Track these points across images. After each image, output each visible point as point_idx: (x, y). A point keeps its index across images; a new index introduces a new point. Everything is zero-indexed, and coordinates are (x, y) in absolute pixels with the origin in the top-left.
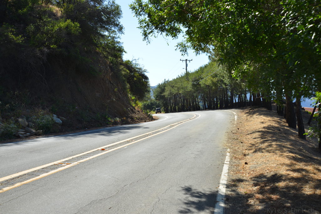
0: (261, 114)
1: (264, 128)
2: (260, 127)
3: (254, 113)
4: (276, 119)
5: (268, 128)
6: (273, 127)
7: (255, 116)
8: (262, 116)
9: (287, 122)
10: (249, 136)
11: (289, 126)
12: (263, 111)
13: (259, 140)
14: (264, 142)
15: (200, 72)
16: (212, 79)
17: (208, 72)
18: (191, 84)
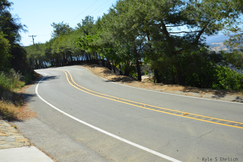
0: (98, 67)
1: (103, 71)
2: (102, 71)
3: (94, 67)
8: (99, 68)
9: (109, 69)
10: (101, 74)
11: (110, 70)
13: (105, 74)
14: (107, 74)
15: (49, 45)
16: (61, 50)
17: (55, 46)
18: (44, 52)
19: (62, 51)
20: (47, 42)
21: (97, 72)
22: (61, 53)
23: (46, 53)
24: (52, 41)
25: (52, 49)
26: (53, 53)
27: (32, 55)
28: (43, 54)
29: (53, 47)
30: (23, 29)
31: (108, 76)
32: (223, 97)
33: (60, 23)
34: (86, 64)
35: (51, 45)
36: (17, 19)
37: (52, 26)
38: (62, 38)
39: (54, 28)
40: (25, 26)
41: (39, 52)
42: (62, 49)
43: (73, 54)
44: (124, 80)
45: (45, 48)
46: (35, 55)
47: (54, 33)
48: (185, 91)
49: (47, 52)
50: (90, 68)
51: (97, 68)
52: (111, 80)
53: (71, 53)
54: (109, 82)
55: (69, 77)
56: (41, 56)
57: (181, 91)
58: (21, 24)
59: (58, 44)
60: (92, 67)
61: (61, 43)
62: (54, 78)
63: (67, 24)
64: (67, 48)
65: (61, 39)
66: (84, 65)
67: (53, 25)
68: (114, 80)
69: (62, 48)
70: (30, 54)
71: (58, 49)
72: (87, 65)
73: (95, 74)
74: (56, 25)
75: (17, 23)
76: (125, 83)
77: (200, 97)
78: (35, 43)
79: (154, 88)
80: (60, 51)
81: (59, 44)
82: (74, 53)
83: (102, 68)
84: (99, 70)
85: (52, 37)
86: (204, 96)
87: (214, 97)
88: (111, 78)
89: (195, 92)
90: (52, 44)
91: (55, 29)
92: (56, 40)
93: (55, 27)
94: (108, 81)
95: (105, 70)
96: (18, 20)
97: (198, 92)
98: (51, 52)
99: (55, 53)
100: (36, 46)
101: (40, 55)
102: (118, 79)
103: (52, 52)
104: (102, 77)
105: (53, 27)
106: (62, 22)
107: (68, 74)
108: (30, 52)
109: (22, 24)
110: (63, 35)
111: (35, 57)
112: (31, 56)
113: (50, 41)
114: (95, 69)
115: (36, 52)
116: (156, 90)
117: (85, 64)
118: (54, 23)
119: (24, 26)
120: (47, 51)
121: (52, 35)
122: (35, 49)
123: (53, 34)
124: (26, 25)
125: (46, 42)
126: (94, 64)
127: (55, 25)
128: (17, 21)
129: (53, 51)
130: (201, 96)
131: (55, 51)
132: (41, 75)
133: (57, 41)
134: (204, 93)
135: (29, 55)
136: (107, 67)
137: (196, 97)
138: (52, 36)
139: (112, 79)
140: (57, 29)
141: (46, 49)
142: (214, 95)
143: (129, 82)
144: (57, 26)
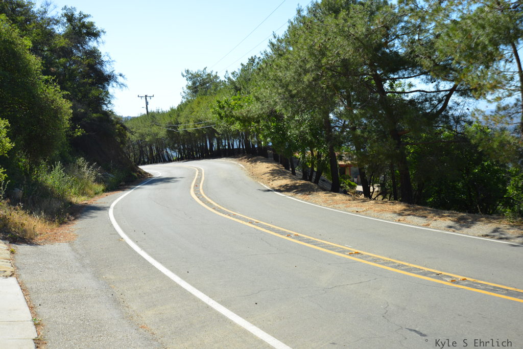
0: (263, 162)
1: (270, 170)
2: (267, 170)
3: (255, 161)
4: (275, 164)
5: (273, 170)
6: (276, 170)
7: (258, 163)
8: (264, 163)
9: (284, 166)
10: (263, 176)
11: (285, 169)
12: (262, 159)
13: (271, 177)
14: (275, 177)
15: (175, 116)
16: (196, 125)
17: (187, 117)
18: (165, 130)
19: (199, 127)
20: (172, 110)
21: (258, 172)
22: (197, 130)
23: (168, 131)
24: (181, 108)
25: (181, 123)
26: (181, 132)
27: (142, 135)
28: (162, 133)
29: (181, 120)
30: (117, 82)
31: (275, 180)
32: (468, 227)
33: (199, 71)
34: (244, 156)
35: (178, 116)
36: (108, 62)
37: (183, 76)
38: (200, 100)
39: (187, 80)
40: (121, 75)
41: (155, 129)
42: (198, 124)
43: (218, 133)
44: (300, 189)
45: (168, 120)
46: (148, 135)
47: (187, 91)
48: (403, 213)
49: (170, 129)
50: (248, 163)
51: (261, 164)
52: (277, 189)
53: (215, 131)
54: (270, 192)
55: (199, 180)
56: (159, 137)
57: (395, 212)
58: (114, 72)
59: (191, 114)
60: (252, 162)
61: (197, 112)
62: (169, 182)
63: (214, 74)
64: (208, 122)
65: (199, 103)
66: (240, 159)
67: (185, 74)
68: (282, 189)
69: (199, 121)
70: (139, 133)
71: (191, 124)
72: (245, 158)
73: (253, 175)
74: (192, 75)
75: (107, 69)
76: (299, 194)
77: (424, 226)
78: (149, 111)
79: (347, 207)
80: (196, 127)
81: (194, 113)
82: (221, 132)
83: (270, 165)
84: (264, 167)
85: (183, 99)
86: (433, 224)
87: (450, 227)
88: (279, 184)
89: (419, 216)
90: (181, 114)
91: (190, 83)
92: (189, 106)
93: (190, 78)
94: (269, 190)
95: (275, 168)
96: (110, 65)
97: (425, 217)
98: (178, 129)
99: (186, 131)
100: (151, 117)
101: (157, 134)
102: (292, 186)
103: (181, 129)
104: (263, 182)
105: (185, 78)
106: (205, 69)
107: (200, 174)
108: (139, 129)
109: (116, 73)
110: (204, 95)
111: (147, 140)
112: (140, 137)
113: (178, 107)
114: (256, 166)
115: (150, 129)
116: (349, 209)
117: (242, 157)
118: (188, 71)
119: (119, 77)
120: (171, 126)
121: (184, 95)
122: (148, 123)
123: (185, 93)
124: (123, 75)
125: (170, 110)
126: (259, 155)
127: (190, 75)
128: (108, 66)
129: (182, 127)
130: (426, 224)
131: (185, 128)
132: (150, 175)
133: (191, 107)
134: (436, 218)
135: (137, 135)
136: (280, 164)
137: (417, 225)
138: (183, 97)
139: (280, 186)
140: (194, 83)
141: (169, 123)
142: (451, 223)
143: (307, 193)
144: (193, 77)
